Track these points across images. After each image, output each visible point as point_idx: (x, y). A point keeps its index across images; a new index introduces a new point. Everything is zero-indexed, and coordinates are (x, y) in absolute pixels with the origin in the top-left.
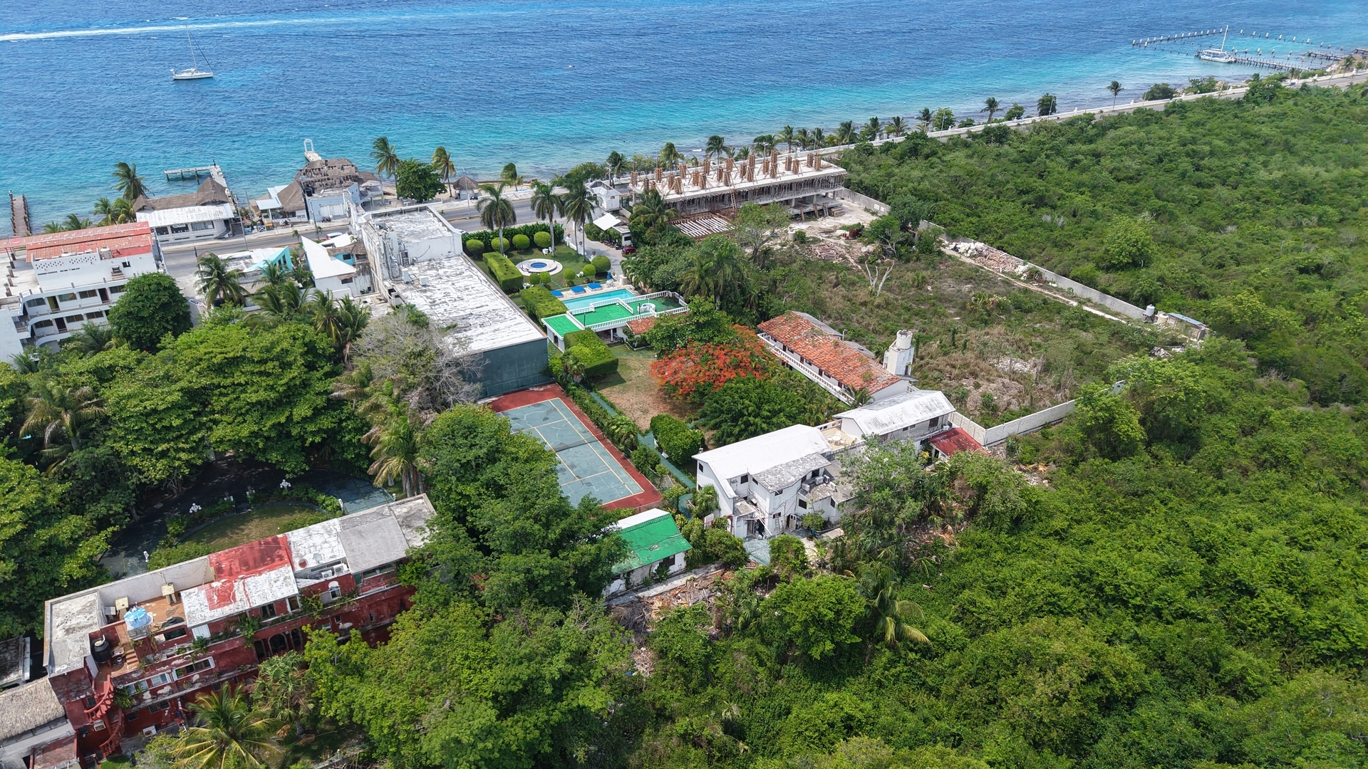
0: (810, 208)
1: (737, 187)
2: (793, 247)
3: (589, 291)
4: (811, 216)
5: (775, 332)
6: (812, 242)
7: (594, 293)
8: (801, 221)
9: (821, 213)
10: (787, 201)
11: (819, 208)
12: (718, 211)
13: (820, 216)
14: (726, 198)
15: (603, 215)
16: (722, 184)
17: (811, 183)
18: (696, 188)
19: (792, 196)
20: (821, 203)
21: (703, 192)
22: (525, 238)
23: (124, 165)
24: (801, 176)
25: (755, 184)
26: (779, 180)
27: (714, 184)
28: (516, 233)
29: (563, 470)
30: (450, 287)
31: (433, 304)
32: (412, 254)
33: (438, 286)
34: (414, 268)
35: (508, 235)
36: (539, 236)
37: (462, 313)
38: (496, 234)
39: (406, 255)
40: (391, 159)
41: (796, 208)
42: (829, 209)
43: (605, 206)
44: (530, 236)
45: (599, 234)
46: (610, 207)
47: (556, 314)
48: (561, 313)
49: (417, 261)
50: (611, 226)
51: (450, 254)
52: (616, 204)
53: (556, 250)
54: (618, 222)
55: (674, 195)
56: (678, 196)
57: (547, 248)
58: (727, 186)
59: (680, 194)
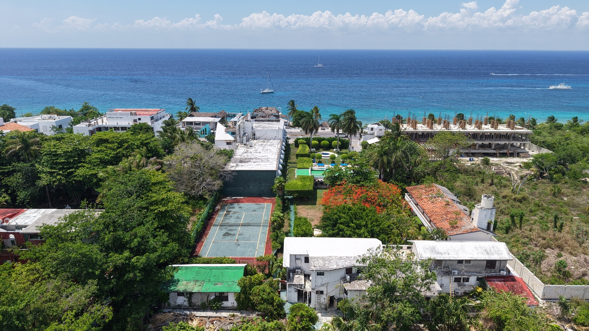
0: (505, 151)
1: (453, 130)
4: (504, 155)
6: (493, 165)
8: (497, 157)
9: (512, 155)
10: (490, 145)
11: (510, 152)
13: (510, 156)
15: (374, 137)
17: (506, 136)
18: (427, 128)
19: (494, 142)
20: (513, 149)
22: (327, 142)
23: (190, 99)
24: (499, 131)
25: (466, 130)
28: (324, 140)
29: (234, 235)
30: (261, 148)
31: (245, 152)
32: (257, 135)
33: (256, 148)
34: (255, 141)
35: (320, 140)
36: (334, 143)
37: (253, 157)
38: (314, 139)
39: (254, 135)
40: (294, 110)
41: (494, 149)
42: (518, 154)
43: (376, 134)
44: (331, 142)
45: (367, 146)
46: (379, 135)
47: (305, 168)
48: (307, 168)
49: (259, 138)
50: (374, 142)
51: (276, 138)
52: (382, 133)
53: (341, 150)
54: (379, 141)
55: (411, 130)
56: (414, 130)
57: (337, 148)
58: (447, 129)
59: (416, 130)
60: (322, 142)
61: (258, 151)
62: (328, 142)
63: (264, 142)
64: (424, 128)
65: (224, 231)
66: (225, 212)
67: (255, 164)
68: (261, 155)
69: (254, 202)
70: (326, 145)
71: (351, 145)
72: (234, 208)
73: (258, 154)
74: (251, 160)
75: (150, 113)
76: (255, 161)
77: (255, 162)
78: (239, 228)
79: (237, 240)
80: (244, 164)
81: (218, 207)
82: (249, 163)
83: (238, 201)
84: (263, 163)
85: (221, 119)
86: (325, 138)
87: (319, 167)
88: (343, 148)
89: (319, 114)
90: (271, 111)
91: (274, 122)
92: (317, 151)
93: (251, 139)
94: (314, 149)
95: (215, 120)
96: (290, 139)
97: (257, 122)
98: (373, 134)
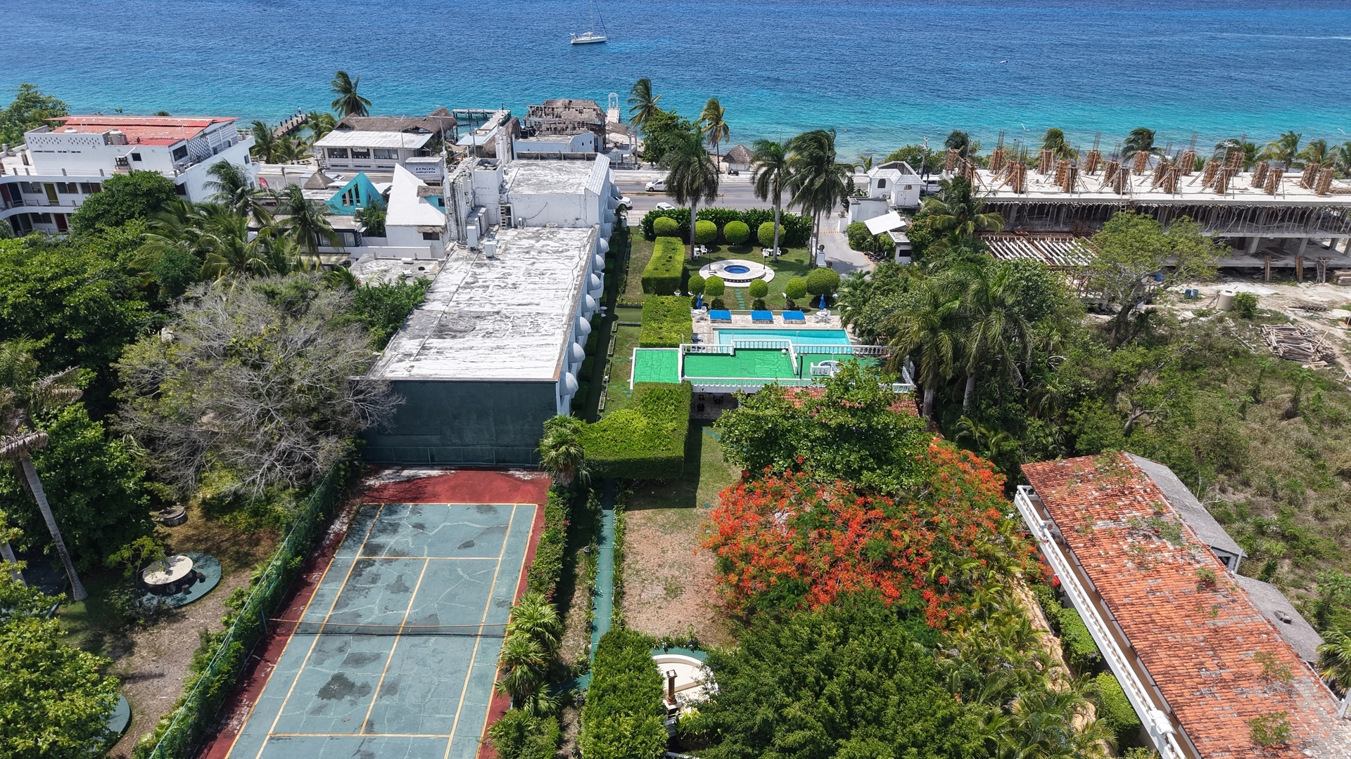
0: (1289, 262)
2: (1221, 320)
3: (779, 321)
4: (1285, 275)
5: (1054, 494)
6: (1269, 320)
7: (786, 326)
8: (1263, 280)
9: (1310, 275)
10: (1242, 240)
11: (1307, 264)
12: (1087, 235)
13: (1306, 279)
15: (887, 212)
16: (1109, 188)
17: (1299, 215)
18: (1055, 189)
19: (1256, 235)
20: (1315, 256)
21: (1066, 196)
22: (742, 226)
23: (343, 75)
24: (1279, 199)
25: (1177, 197)
26: (1229, 198)
27: (1093, 186)
28: (733, 219)
29: (365, 690)
30: (523, 266)
31: (468, 285)
32: (518, 211)
33: (509, 263)
34: (511, 233)
35: (721, 218)
36: (765, 228)
37: (488, 308)
38: (704, 216)
39: (508, 211)
40: (649, 110)
41: (1256, 255)
42: (1331, 270)
43: (893, 201)
44: (754, 227)
45: (864, 239)
46: (902, 203)
47: (664, 346)
48: (671, 346)
49: (524, 224)
50: (887, 229)
51: (579, 223)
52: (913, 199)
53: (784, 252)
54: (903, 224)
55: (1006, 193)
56: (1016, 196)
57: (772, 248)
58: (1118, 193)
59: (1022, 193)
60: (730, 227)
61: (510, 281)
62: (745, 227)
63: (538, 237)
64: (1047, 188)
65: (330, 669)
66: (358, 555)
67: (490, 342)
68: (520, 298)
69: (473, 495)
70: (740, 237)
71: (816, 236)
72: (394, 528)
73: (509, 295)
74: (480, 325)
75: (177, 134)
76: (490, 327)
77: (489, 334)
78: (392, 649)
79: (370, 726)
80: (448, 342)
81: (339, 526)
82: (469, 340)
83: (416, 493)
84: (518, 340)
85: (432, 137)
86: (738, 211)
87: (714, 322)
88: (792, 247)
89: (722, 123)
90: (581, 113)
91: (578, 163)
92: (713, 256)
93: (497, 227)
94: (703, 247)
95: (413, 141)
96: (630, 208)
97: (525, 161)
98: (883, 199)
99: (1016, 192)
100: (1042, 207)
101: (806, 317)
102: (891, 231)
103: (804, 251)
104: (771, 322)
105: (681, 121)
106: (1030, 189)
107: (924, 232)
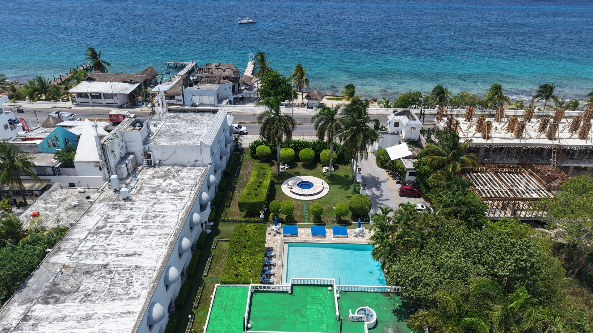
1: (563, 143)
7: (335, 240)
12: (530, 166)
14: (545, 153)
15: (400, 143)
16: (544, 135)
18: (509, 135)
21: (517, 141)
27: (534, 134)
28: (305, 147)
30: (146, 207)
31: (97, 231)
32: (156, 156)
33: (136, 204)
34: (151, 171)
35: (298, 147)
36: (324, 153)
37: (100, 260)
38: (286, 145)
39: (149, 156)
40: (264, 69)
43: (403, 135)
44: (317, 152)
45: (386, 162)
46: (409, 137)
47: (238, 283)
48: (244, 283)
49: (161, 164)
50: (401, 157)
51: (198, 163)
52: (416, 135)
53: (336, 168)
54: (410, 153)
55: (478, 139)
56: (484, 141)
57: (328, 166)
58: (551, 139)
59: (488, 139)
60: (303, 152)
61: (130, 225)
62: (312, 152)
63: (166, 177)
67: (82, 310)
68: (130, 246)
70: (309, 159)
73: (123, 243)
74: (85, 283)
77: (86, 297)
80: (48, 309)
82: (66, 306)
85: (139, 87)
86: (308, 141)
87: (285, 236)
88: (341, 164)
89: (304, 78)
90: (225, 71)
91: (206, 115)
92: (291, 171)
93: (142, 166)
94: (286, 165)
95: (126, 89)
96: (247, 134)
97: (172, 114)
98: (398, 134)
99: (484, 138)
100: (502, 148)
101: (349, 231)
102: (403, 158)
103: (348, 167)
104: (325, 236)
105: (281, 77)
106: (494, 135)
107: (426, 167)
